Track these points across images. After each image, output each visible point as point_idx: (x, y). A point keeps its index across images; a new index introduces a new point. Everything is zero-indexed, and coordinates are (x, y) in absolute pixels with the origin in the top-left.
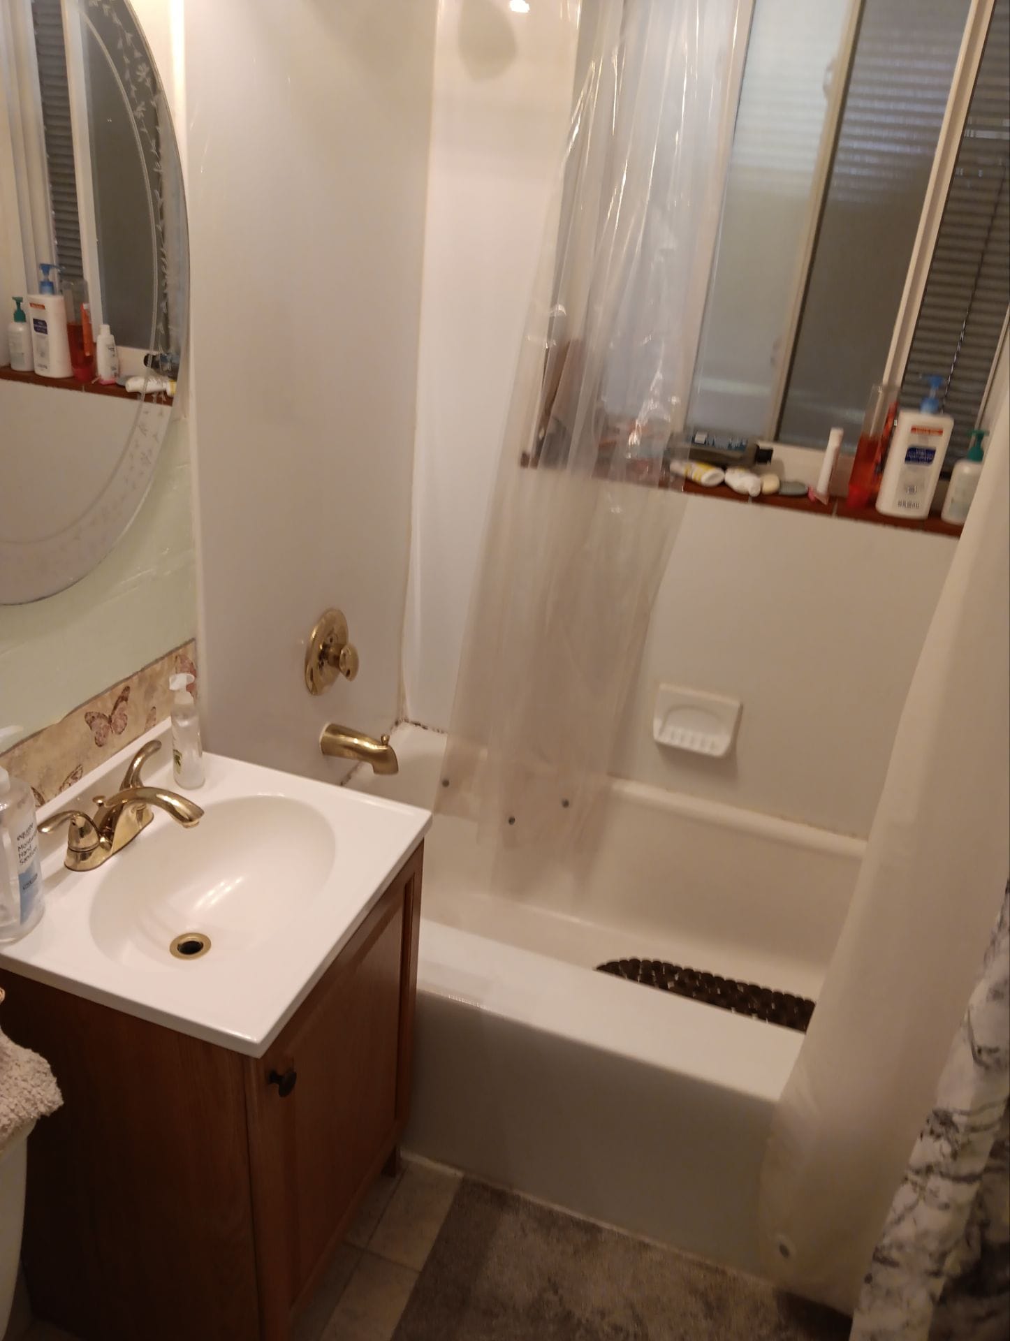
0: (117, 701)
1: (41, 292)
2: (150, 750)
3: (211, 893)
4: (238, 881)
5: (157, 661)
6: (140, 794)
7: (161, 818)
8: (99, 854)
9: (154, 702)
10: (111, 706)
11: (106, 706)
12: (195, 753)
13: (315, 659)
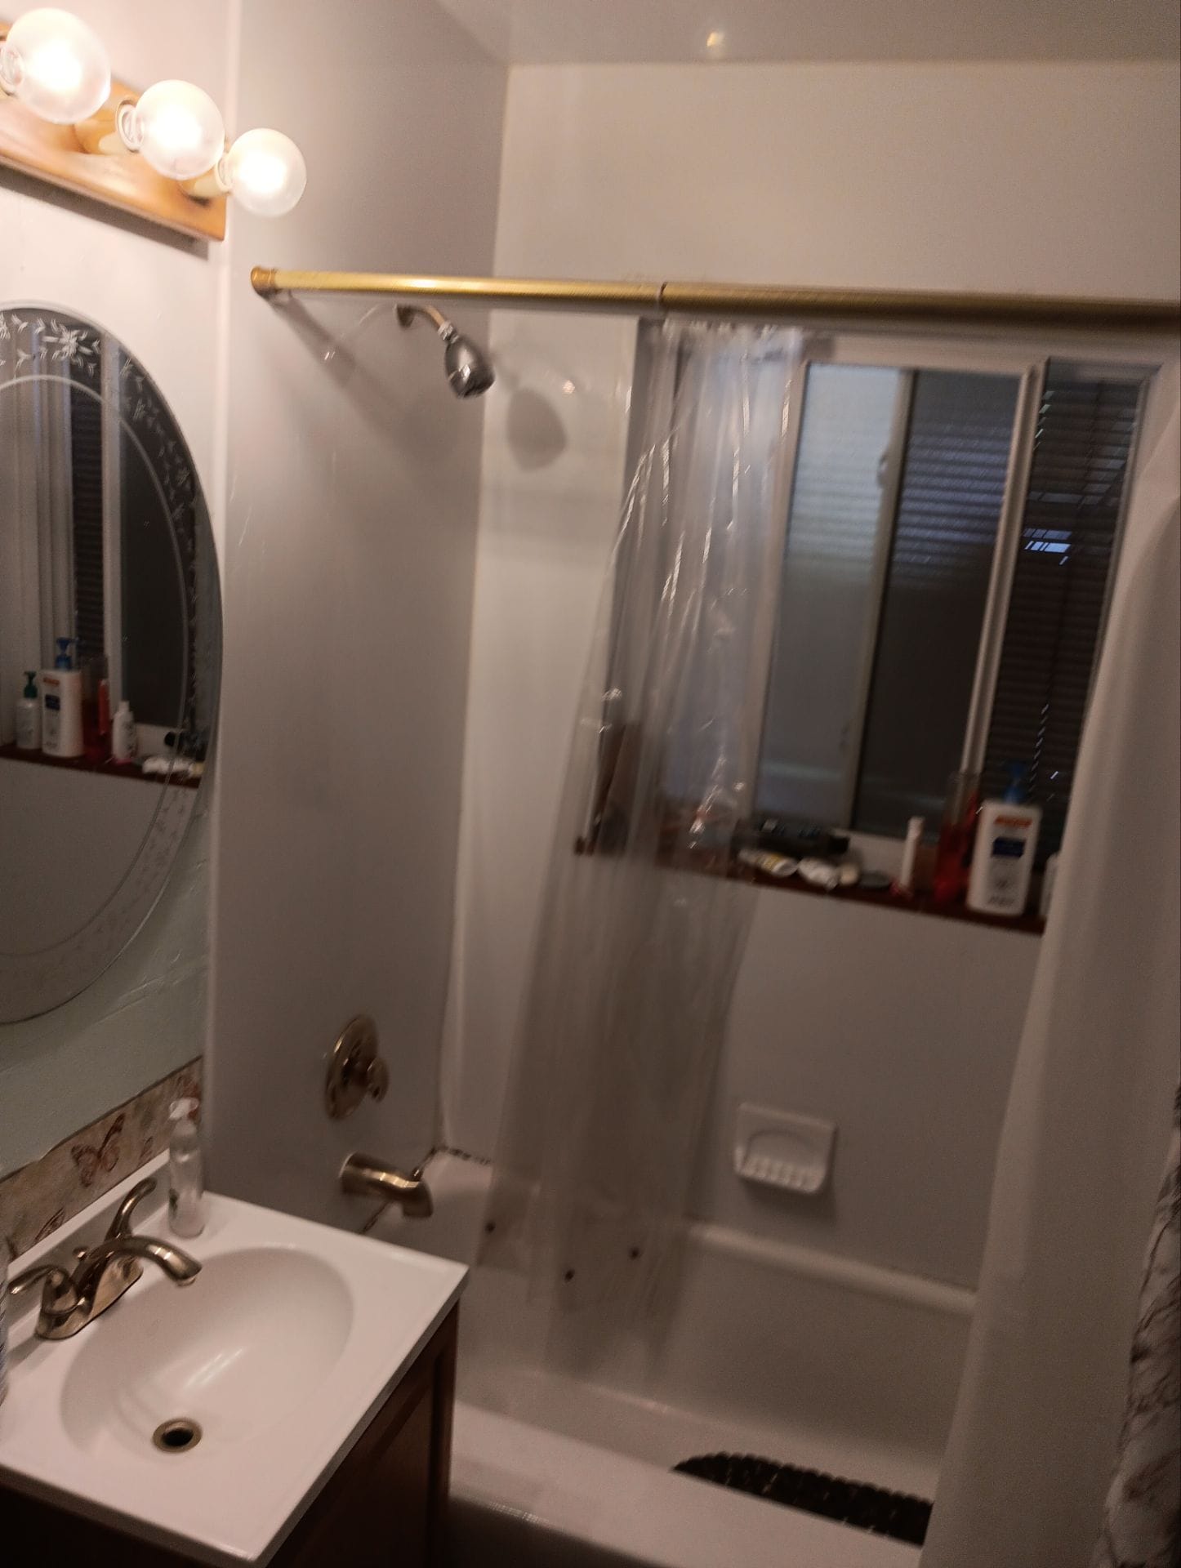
0: (109, 1133)
1: (57, 666)
2: (143, 1190)
3: (204, 1369)
4: (237, 1353)
5: (157, 1084)
6: (129, 1245)
7: (151, 1274)
8: (76, 1320)
9: (150, 1133)
10: (101, 1137)
11: (96, 1138)
12: (194, 1193)
13: (337, 1078)
